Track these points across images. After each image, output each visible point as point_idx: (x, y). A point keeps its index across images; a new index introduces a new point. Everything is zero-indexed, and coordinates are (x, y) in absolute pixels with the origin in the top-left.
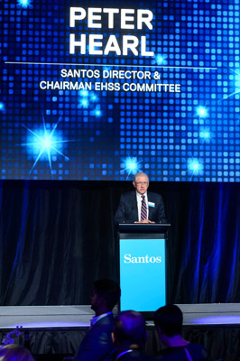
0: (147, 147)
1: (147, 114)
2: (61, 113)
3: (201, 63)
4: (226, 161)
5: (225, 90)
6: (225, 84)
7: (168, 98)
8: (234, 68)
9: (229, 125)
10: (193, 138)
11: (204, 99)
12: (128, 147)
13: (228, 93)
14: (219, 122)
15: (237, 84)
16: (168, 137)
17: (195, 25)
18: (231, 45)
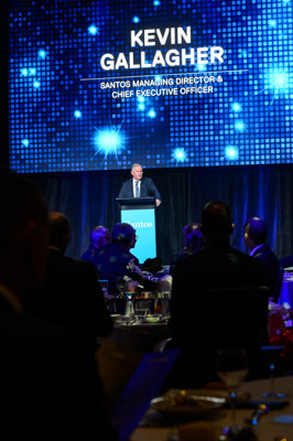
0: (192, 139)
1: (191, 112)
2: (124, 116)
3: (235, 67)
4: (257, 147)
5: (256, 88)
6: (256, 82)
7: (208, 98)
8: (263, 68)
9: (259, 117)
10: (229, 129)
11: (238, 97)
12: (177, 140)
13: (258, 90)
14: (251, 115)
15: (266, 82)
16: (209, 130)
17: (229, 35)
18: (260, 49)
